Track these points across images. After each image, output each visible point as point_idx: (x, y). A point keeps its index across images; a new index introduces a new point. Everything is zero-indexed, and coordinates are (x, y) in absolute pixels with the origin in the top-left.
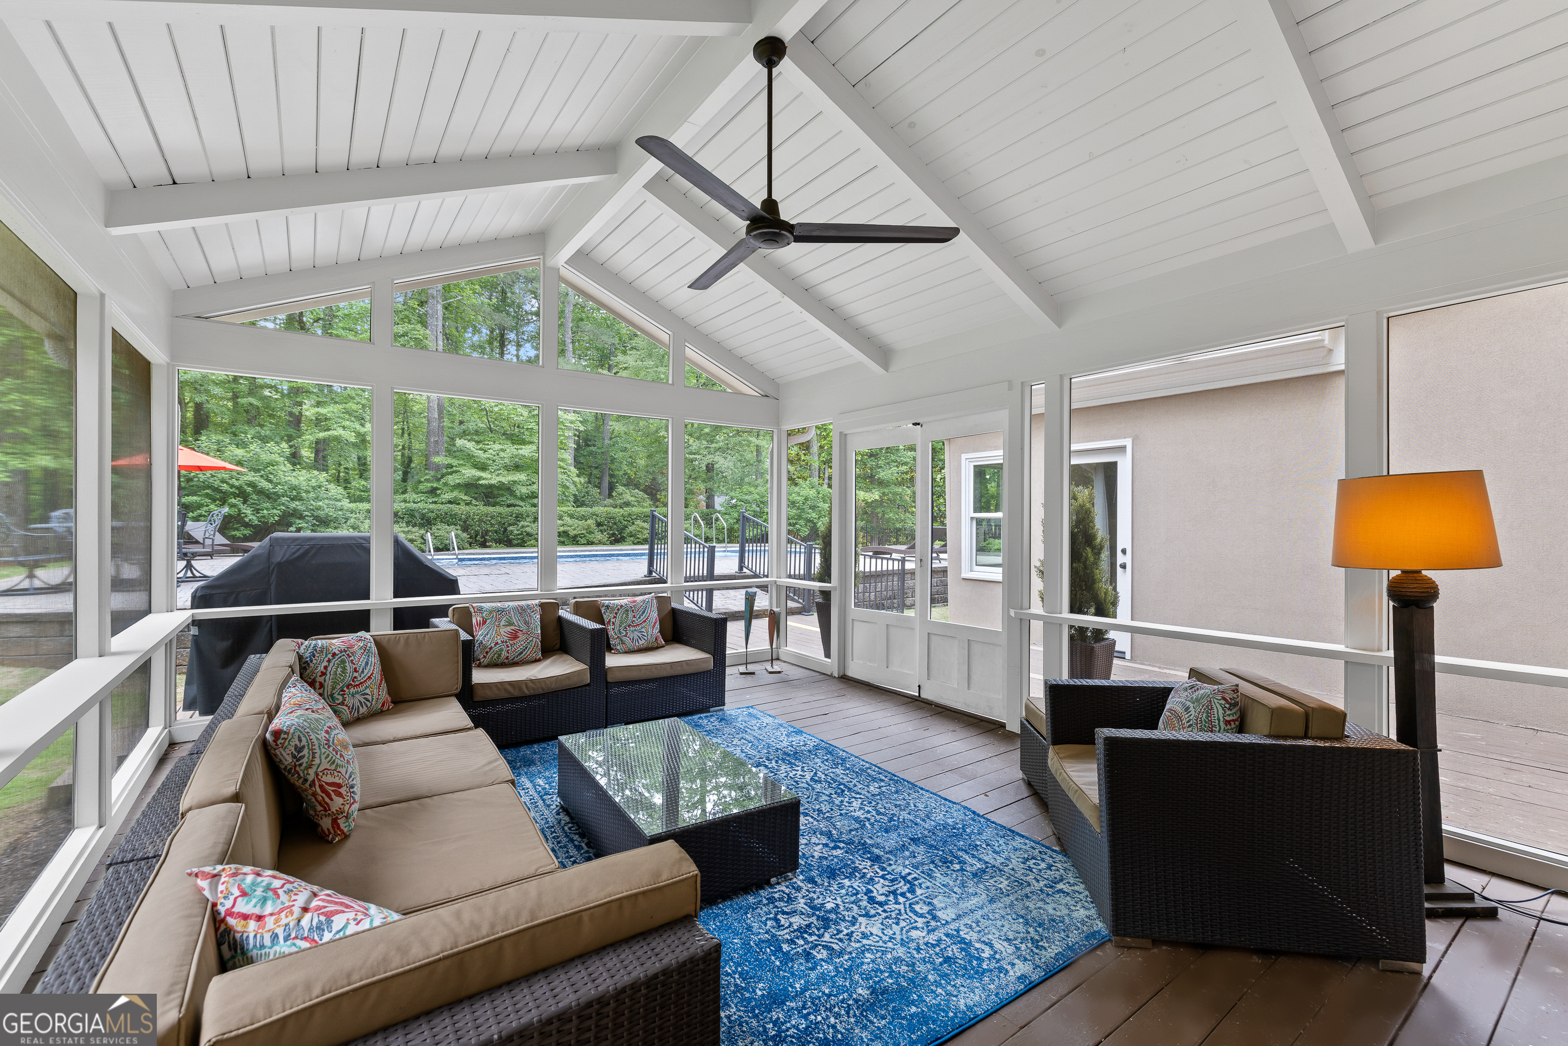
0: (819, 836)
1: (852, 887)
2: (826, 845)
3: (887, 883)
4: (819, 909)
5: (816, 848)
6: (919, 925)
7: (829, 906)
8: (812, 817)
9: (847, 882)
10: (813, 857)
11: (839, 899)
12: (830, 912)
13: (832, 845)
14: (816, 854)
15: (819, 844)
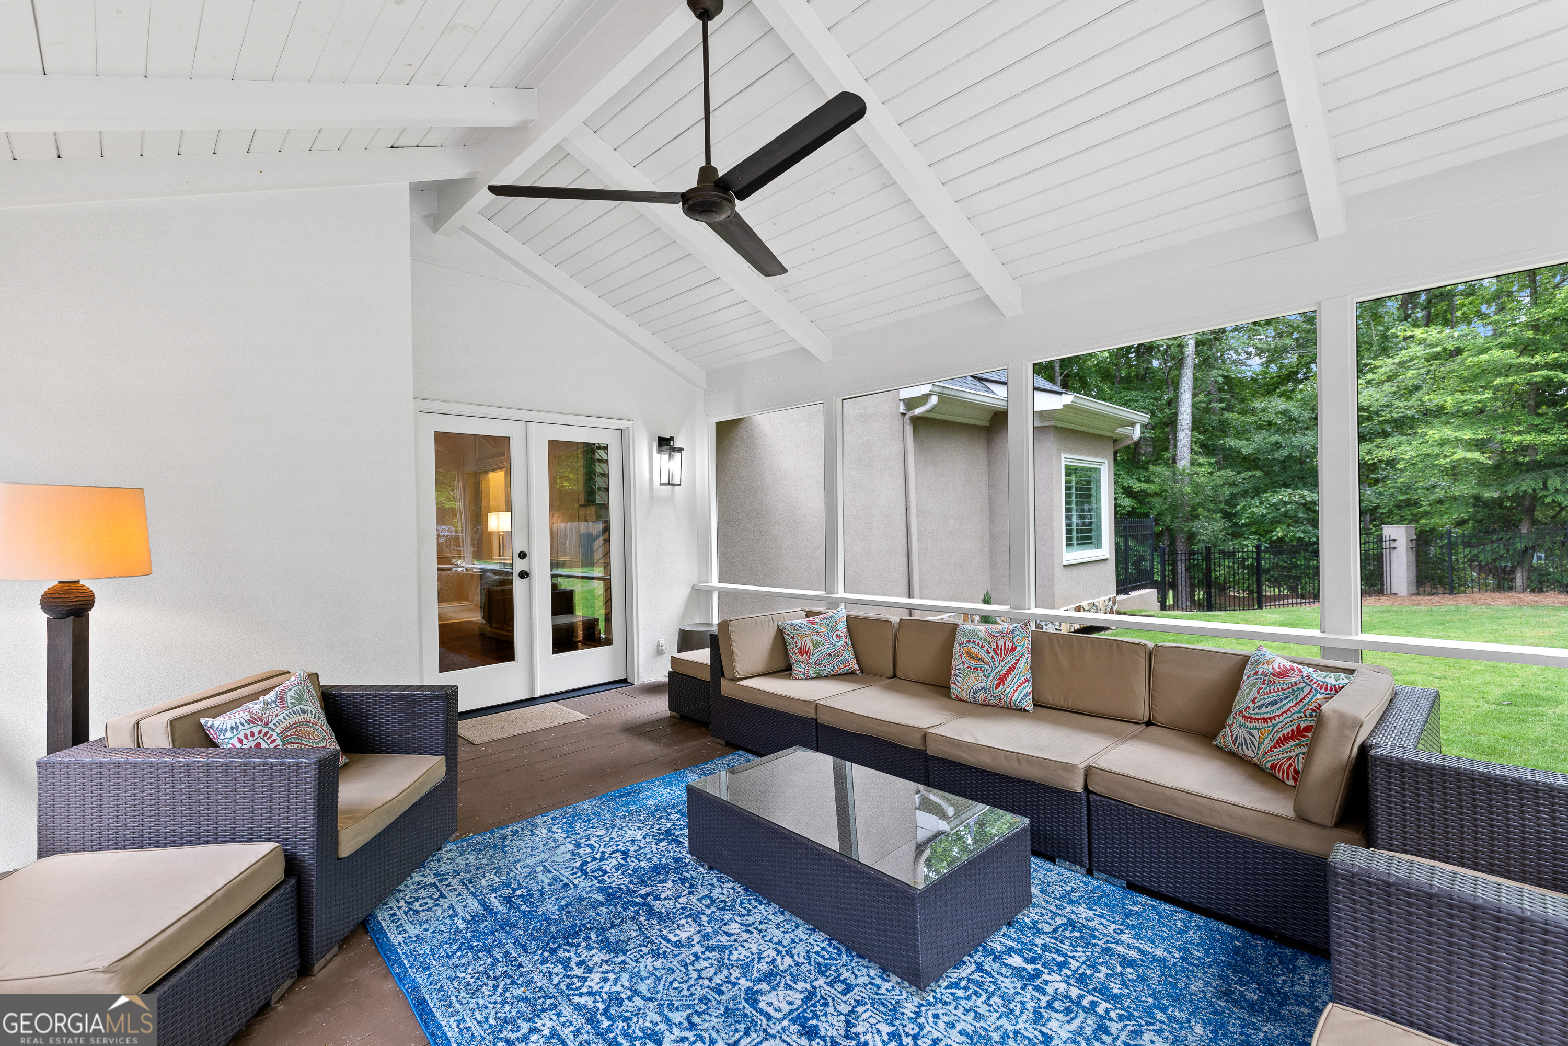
0: (663, 910)
1: (640, 861)
2: (657, 898)
3: (604, 867)
4: (673, 840)
5: (669, 893)
6: (595, 839)
7: (664, 843)
8: (668, 941)
9: (643, 864)
10: (673, 881)
11: (654, 849)
12: (664, 840)
13: (650, 899)
14: (669, 884)
15: (665, 899)
